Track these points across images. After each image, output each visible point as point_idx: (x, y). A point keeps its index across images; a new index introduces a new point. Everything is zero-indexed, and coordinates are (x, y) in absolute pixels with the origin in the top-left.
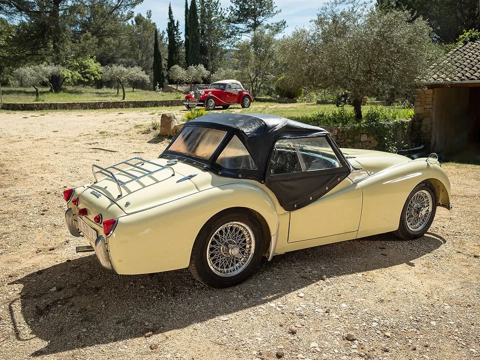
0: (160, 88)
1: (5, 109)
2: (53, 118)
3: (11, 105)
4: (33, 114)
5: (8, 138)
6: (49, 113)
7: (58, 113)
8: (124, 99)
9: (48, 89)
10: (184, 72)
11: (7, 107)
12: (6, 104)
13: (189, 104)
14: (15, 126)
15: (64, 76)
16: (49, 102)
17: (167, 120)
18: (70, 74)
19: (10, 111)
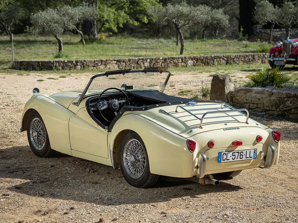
0: (244, 35)
1: (16, 69)
2: (76, 81)
3: (25, 64)
4: (52, 76)
5: (16, 107)
6: (73, 74)
7: (84, 74)
8: (181, 53)
9: (77, 39)
10: (277, 10)
11: (19, 65)
12: (18, 62)
13: (274, 61)
14: (27, 91)
15: (103, 17)
16: (74, 59)
17: (220, 84)
18: (112, 15)
19: (23, 72)
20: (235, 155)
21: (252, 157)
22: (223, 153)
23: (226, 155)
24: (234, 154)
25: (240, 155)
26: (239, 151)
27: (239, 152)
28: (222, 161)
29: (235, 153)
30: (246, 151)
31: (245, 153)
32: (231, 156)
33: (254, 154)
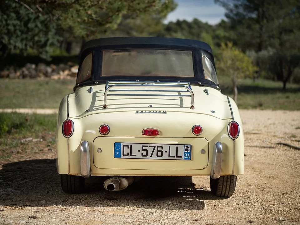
20: (147, 150)
21: (181, 157)
22: (122, 145)
23: (128, 148)
24: (144, 148)
25: (158, 151)
26: (154, 145)
27: (154, 147)
28: (122, 156)
29: (147, 146)
30: (170, 145)
31: (166, 148)
32: (139, 151)
33: (185, 153)
